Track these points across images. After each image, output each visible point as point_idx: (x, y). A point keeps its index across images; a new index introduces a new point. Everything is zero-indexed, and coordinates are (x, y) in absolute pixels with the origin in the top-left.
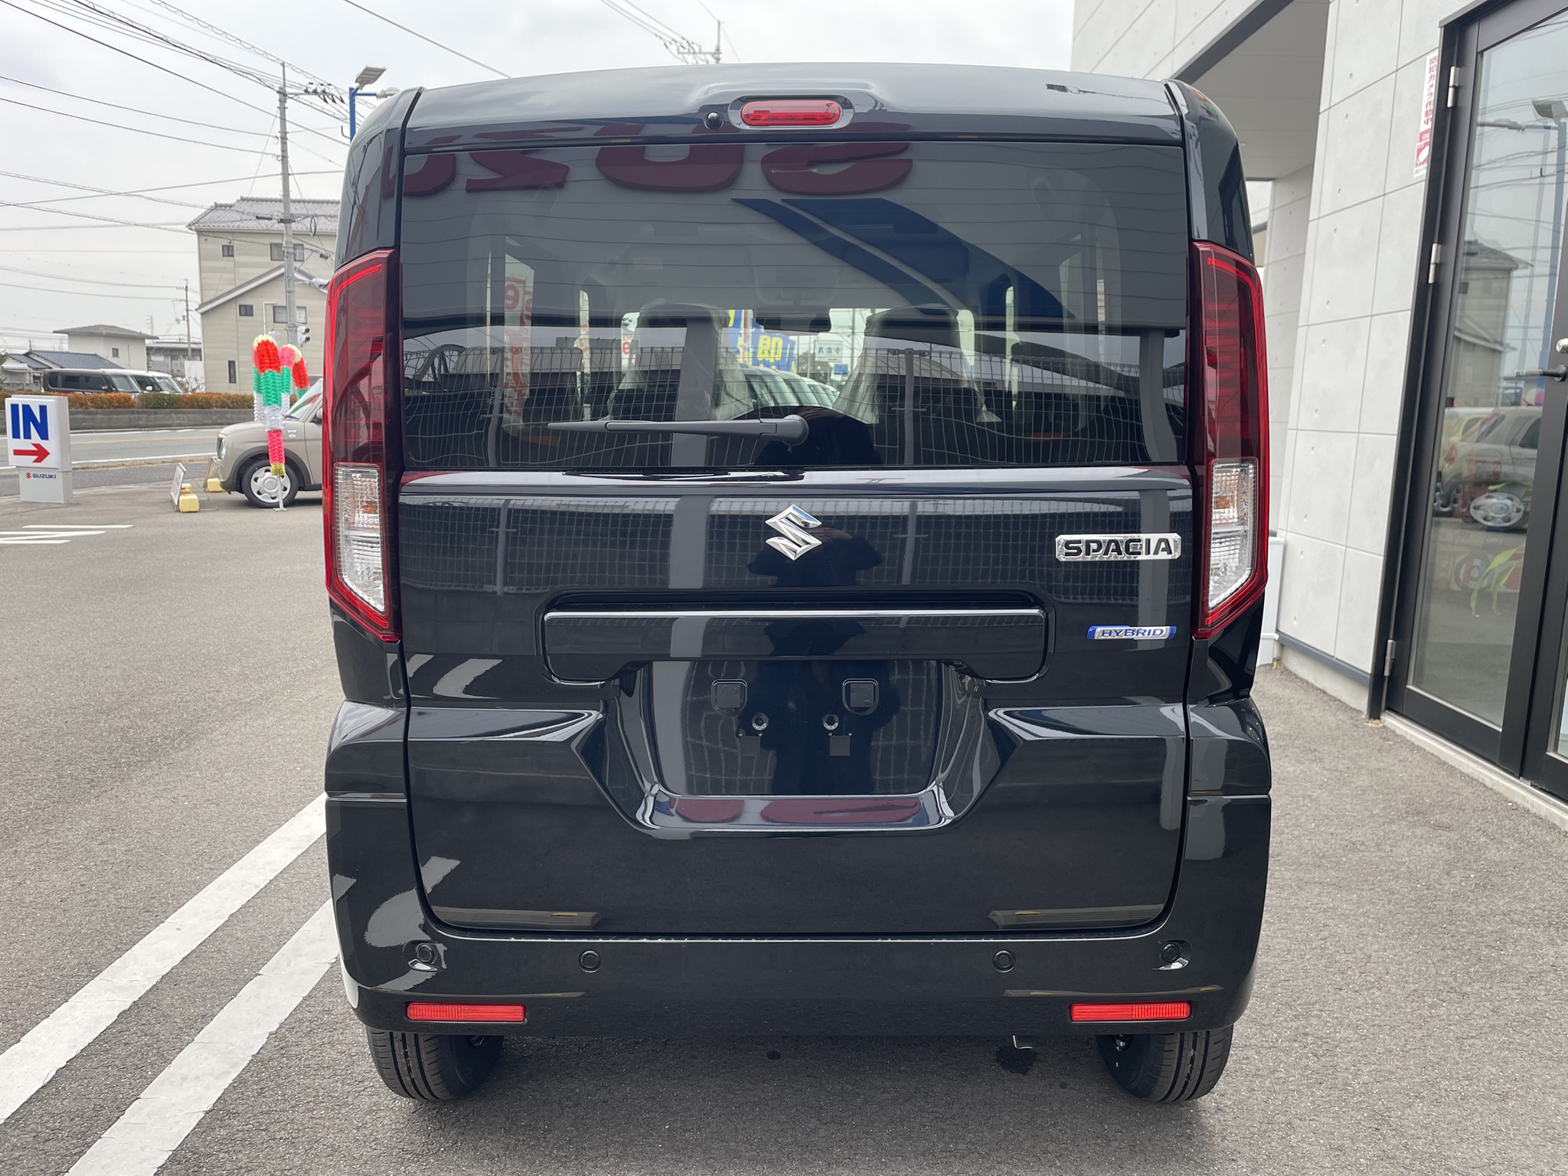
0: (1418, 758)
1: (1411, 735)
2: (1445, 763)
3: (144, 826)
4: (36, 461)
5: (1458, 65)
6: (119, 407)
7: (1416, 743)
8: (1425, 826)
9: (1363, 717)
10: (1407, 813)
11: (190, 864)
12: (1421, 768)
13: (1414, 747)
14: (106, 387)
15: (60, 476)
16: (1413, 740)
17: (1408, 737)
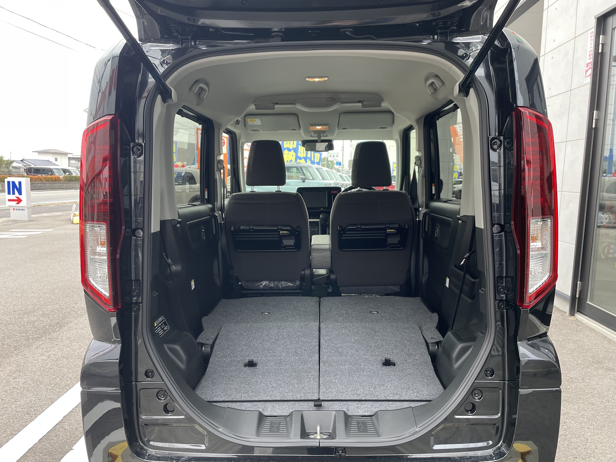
0: (594, 335)
1: (589, 324)
2: (606, 337)
3: (34, 370)
4: (17, 204)
5: (603, 35)
6: (55, 181)
7: (592, 328)
8: (602, 369)
9: (567, 315)
10: (593, 362)
11: (50, 389)
12: (596, 340)
13: (591, 330)
14: (51, 173)
15: (26, 209)
16: (590, 326)
17: (588, 325)
